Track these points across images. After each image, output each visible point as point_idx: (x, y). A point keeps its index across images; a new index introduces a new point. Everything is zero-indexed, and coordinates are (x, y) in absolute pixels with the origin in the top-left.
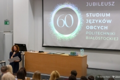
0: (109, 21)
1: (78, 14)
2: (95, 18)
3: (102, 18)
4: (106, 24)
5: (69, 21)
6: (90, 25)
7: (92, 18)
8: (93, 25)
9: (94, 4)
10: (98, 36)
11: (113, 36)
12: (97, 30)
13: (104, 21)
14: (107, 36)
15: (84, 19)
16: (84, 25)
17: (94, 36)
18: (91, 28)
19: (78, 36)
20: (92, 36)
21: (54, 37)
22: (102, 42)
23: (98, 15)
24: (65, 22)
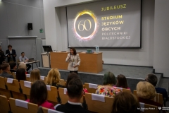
0: (122, 22)
2: (110, 21)
3: (115, 20)
4: (119, 25)
6: (105, 27)
7: (107, 21)
8: (108, 27)
9: (108, 8)
10: (112, 36)
11: (126, 35)
12: (111, 31)
13: (117, 23)
14: (120, 35)
15: (100, 22)
16: (100, 27)
17: (109, 36)
18: (106, 29)
19: (95, 38)
20: (107, 36)
22: (116, 41)
23: (111, 18)
24: (84, 27)
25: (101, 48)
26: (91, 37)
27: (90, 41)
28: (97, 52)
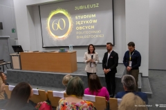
0: (95, 21)
1: (69, 18)
2: (83, 19)
3: (89, 19)
4: (93, 24)
5: (62, 24)
6: (79, 26)
7: (81, 20)
8: (82, 25)
9: (81, 7)
10: (86, 35)
11: (99, 34)
12: (86, 30)
13: (91, 21)
14: (94, 34)
15: (74, 21)
16: (75, 26)
17: (83, 35)
18: (81, 28)
19: (70, 37)
20: (81, 35)
21: (51, 39)
22: (90, 39)
23: (85, 16)
24: (58, 26)
25: (74, 47)
26: (65, 36)
27: (64, 40)
28: (71, 50)
